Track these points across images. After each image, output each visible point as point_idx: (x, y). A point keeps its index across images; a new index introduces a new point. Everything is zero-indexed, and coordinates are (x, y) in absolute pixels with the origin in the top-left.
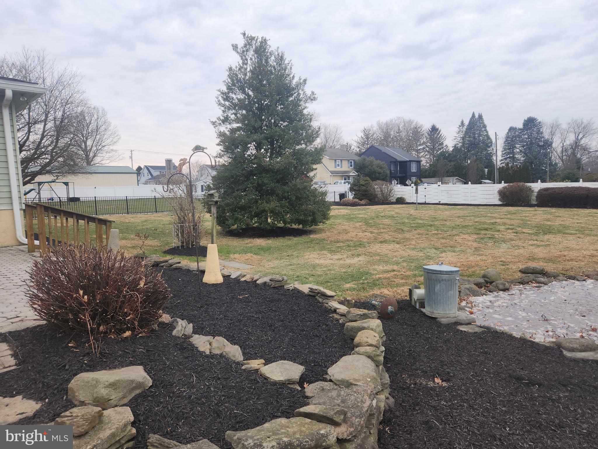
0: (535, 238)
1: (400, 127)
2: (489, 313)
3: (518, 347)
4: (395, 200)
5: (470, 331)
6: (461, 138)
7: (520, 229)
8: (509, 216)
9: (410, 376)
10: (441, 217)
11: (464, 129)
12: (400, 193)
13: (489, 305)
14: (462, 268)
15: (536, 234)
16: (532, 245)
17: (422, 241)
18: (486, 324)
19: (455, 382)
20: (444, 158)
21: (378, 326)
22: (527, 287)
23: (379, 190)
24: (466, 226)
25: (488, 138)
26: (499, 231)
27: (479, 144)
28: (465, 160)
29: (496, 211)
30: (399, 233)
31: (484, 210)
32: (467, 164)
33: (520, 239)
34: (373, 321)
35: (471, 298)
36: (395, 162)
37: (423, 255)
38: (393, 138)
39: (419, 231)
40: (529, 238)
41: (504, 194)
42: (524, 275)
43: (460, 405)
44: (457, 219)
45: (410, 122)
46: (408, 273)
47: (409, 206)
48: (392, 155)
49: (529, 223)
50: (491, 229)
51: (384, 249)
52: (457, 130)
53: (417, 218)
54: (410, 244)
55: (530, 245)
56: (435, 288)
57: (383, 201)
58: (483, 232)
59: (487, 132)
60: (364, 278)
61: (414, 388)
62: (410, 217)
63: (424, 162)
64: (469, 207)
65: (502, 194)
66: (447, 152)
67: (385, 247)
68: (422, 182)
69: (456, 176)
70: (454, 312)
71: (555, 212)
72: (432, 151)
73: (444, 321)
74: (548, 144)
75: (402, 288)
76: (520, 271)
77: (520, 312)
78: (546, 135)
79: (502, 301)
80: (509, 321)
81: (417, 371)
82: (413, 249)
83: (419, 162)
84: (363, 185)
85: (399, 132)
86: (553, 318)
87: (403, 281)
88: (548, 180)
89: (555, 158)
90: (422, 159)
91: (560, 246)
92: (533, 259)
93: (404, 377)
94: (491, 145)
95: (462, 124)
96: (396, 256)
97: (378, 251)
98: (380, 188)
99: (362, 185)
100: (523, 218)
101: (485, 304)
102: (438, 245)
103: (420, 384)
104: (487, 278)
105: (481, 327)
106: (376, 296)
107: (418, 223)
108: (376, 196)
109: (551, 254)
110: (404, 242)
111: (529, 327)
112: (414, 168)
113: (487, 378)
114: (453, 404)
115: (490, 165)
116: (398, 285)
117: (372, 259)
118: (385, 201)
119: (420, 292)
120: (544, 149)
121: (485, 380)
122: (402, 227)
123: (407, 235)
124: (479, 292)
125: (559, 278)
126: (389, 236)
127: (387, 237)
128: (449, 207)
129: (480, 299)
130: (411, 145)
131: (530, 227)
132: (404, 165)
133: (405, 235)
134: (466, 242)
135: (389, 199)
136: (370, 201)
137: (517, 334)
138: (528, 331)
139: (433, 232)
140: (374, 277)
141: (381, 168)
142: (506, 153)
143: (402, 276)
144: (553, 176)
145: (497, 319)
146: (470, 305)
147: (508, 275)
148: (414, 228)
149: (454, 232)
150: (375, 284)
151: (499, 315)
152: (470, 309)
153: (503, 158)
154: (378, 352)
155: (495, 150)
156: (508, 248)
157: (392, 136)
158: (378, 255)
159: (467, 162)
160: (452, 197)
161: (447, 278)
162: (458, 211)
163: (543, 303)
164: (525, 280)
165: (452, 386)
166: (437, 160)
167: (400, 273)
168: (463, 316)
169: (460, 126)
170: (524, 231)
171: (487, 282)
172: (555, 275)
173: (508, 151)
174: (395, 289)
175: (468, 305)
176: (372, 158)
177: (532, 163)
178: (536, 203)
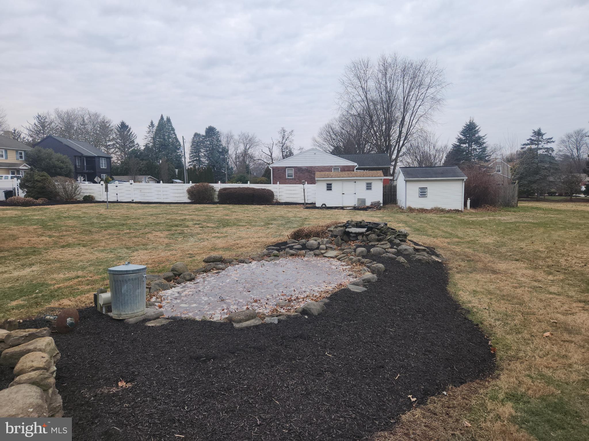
0: (216, 231)
1: (85, 119)
2: (177, 303)
3: (199, 330)
4: (82, 199)
5: (158, 325)
6: (152, 138)
7: (205, 224)
8: (196, 213)
9: (90, 389)
10: (134, 216)
11: (154, 129)
12: (88, 191)
13: (177, 296)
14: (153, 265)
15: (218, 227)
16: (214, 237)
17: (113, 242)
18: (174, 314)
19: (140, 379)
20: (136, 157)
21: (49, 344)
22: (209, 274)
23: (61, 187)
24: (158, 224)
25: (177, 141)
26: (188, 226)
27: (168, 145)
28: (157, 160)
29: (186, 208)
30: (86, 235)
31: (176, 208)
32: (158, 163)
33: (205, 233)
34: (42, 340)
35: (160, 293)
36: (81, 157)
37: (113, 256)
38: (76, 130)
39: (109, 231)
40: (212, 231)
41: (192, 192)
42: (207, 264)
43: (144, 401)
44: (150, 217)
45: (96, 115)
46: (96, 277)
47: (99, 205)
48: (76, 149)
49: (212, 218)
50: (181, 225)
51: (67, 254)
52: (147, 130)
53: (107, 218)
54: (99, 246)
55: (212, 237)
56: (121, 289)
57: (66, 199)
58: (174, 228)
59: (175, 135)
60: (38, 291)
61: (94, 400)
62: (99, 216)
63: (114, 159)
64: (162, 205)
65: (190, 192)
66: (139, 150)
67: (68, 252)
68: (113, 179)
69: (149, 175)
70: (142, 310)
71: (232, 208)
72: (123, 148)
73: (132, 321)
74: (225, 151)
75: (87, 295)
76: (204, 261)
77: (203, 298)
78: (224, 143)
79: (188, 290)
80: (194, 307)
81: (98, 382)
82: (102, 251)
83: (109, 159)
84: (39, 181)
85: (84, 124)
86: (227, 298)
87: (89, 287)
88: (227, 181)
89: (231, 162)
90: (113, 155)
91: (235, 236)
92: (214, 249)
93: (82, 393)
94: (180, 148)
95: (152, 124)
96: (81, 261)
97: (59, 257)
98: (63, 185)
99: (37, 181)
100: (208, 214)
101: (174, 296)
102: (130, 244)
103: (101, 394)
104: (176, 271)
105: (168, 319)
106: (53, 309)
107: (109, 223)
108: (57, 194)
109: (228, 244)
110: (91, 244)
111: (210, 309)
112: (103, 165)
113: (171, 366)
114: (136, 403)
115: (180, 166)
116: (83, 293)
117: (49, 267)
118: (70, 200)
119: (107, 296)
120: (223, 155)
121: (169, 368)
122: (90, 228)
123: (96, 237)
124: (168, 286)
125: (233, 263)
126: (74, 238)
127: (70, 240)
128: (143, 205)
129: (169, 292)
130: (99, 140)
131: (213, 222)
132: (92, 161)
133: (93, 236)
134: (158, 239)
135: (75, 198)
136: (49, 199)
137: (198, 318)
138: (208, 313)
139: (125, 232)
140: (52, 288)
141: (63, 162)
142: (193, 156)
143: (88, 282)
144: (231, 178)
145: (183, 307)
146: (159, 300)
147: (194, 266)
148: (104, 229)
149: (147, 230)
150: (53, 296)
151: (186, 303)
152: (160, 304)
153: (191, 160)
154: (47, 374)
155: (183, 153)
156: (196, 241)
157: (75, 128)
158: (59, 261)
159: (159, 162)
160: (145, 195)
161: (134, 278)
162: (151, 210)
163: (221, 286)
164: (208, 269)
165: (136, 385)
166: (129, 158)
167: (86, 279)
168: (151, 311)
169: (150, 126)
170: (208, 225)
171: (175, 275)
172: (230, 260)
173: (194, 154)
174: (79, 297)
175: (158, 300)
176: (50, 150)
177: (214, 166)
178: (218, 201)
